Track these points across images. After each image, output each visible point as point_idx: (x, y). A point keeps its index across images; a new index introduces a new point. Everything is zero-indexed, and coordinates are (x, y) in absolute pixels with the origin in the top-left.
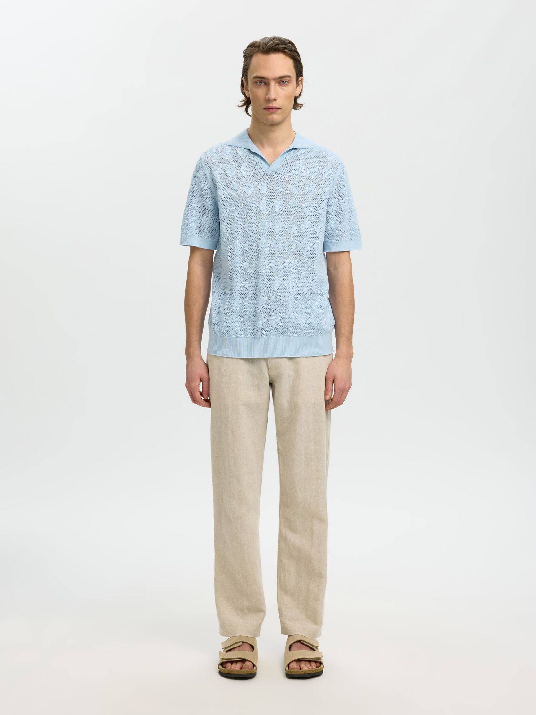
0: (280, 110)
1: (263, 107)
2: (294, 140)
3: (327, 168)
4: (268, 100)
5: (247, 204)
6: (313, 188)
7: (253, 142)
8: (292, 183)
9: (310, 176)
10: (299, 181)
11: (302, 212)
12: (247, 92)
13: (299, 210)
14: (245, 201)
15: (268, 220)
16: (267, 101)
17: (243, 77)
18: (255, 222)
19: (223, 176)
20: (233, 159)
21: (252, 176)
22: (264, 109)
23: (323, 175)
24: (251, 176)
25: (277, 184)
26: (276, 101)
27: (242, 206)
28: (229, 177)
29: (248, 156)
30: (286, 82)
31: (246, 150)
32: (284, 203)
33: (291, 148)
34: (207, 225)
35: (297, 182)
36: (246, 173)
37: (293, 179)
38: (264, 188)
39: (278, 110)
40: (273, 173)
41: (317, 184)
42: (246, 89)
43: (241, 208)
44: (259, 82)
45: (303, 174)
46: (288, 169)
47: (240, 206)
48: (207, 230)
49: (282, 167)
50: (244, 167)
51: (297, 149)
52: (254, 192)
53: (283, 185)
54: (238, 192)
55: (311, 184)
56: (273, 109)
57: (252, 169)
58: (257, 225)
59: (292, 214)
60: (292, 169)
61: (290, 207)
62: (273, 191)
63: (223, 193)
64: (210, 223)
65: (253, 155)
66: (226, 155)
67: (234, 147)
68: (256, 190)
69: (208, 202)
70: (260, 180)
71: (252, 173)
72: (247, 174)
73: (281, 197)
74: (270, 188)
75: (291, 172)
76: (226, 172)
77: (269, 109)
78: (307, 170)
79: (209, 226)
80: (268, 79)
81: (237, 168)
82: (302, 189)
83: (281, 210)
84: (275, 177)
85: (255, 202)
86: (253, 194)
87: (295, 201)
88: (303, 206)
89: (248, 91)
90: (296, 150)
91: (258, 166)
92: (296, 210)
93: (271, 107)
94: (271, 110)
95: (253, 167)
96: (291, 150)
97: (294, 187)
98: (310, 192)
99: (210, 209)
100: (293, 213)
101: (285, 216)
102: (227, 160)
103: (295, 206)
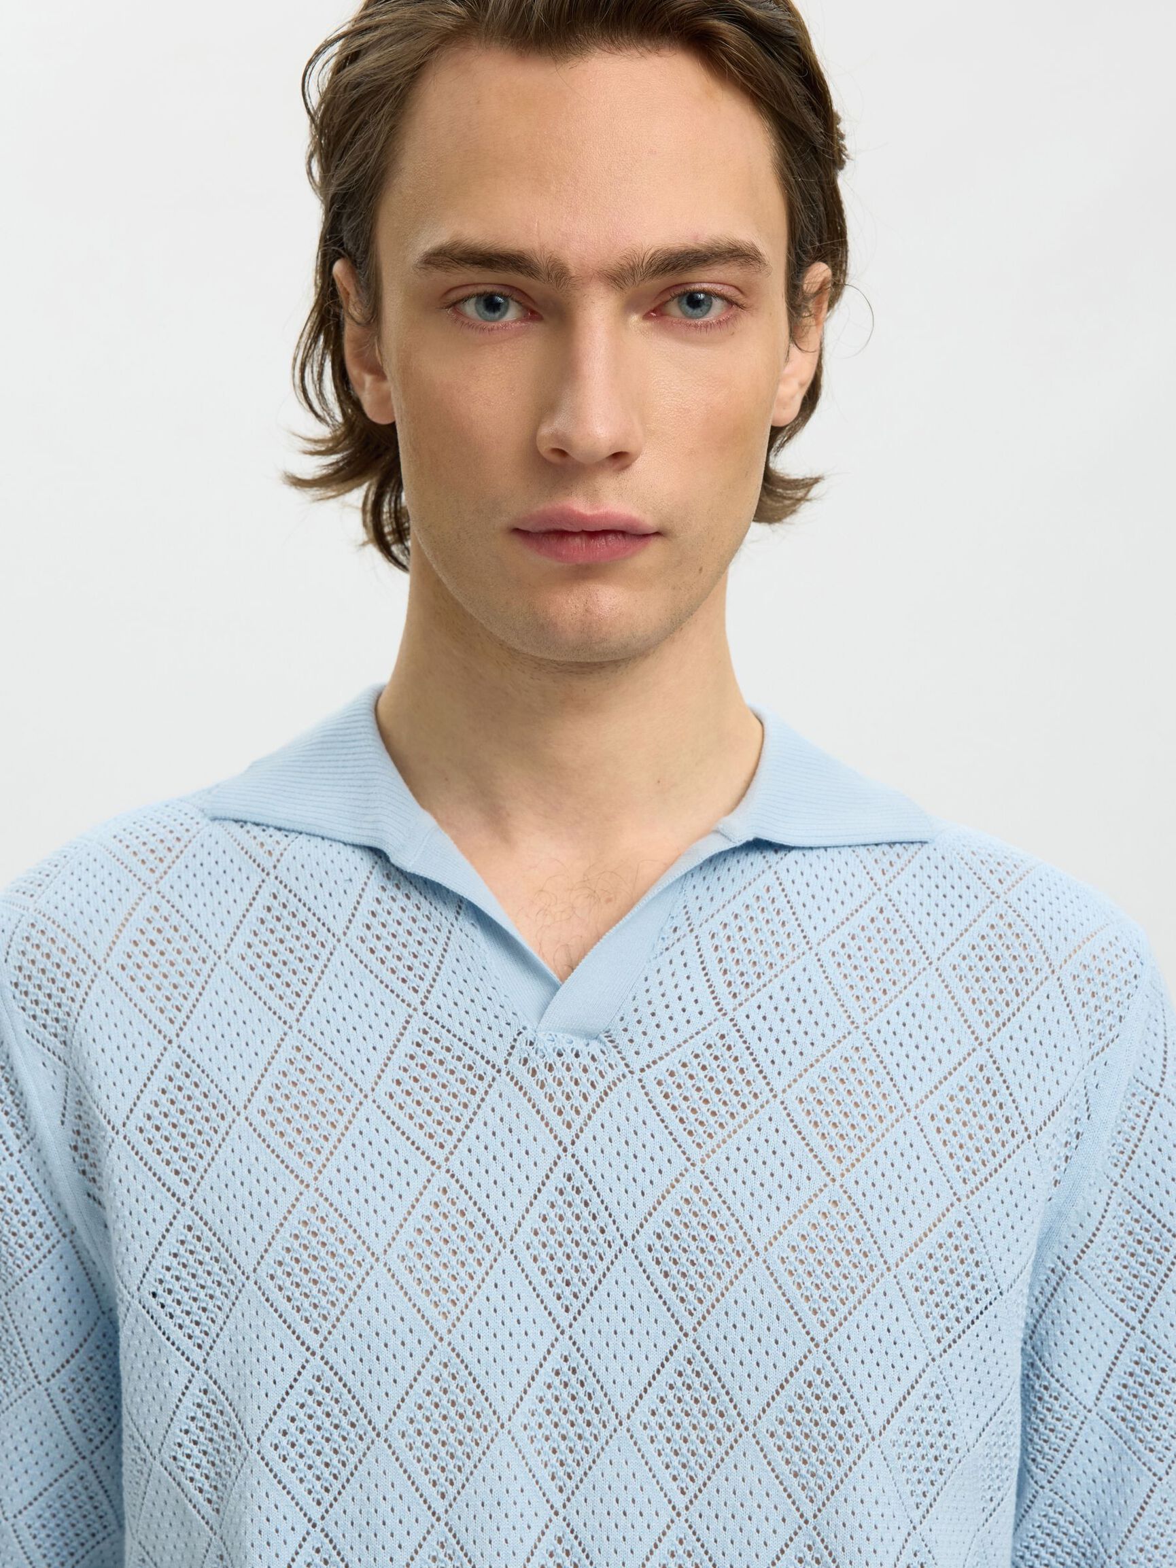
0: (655, 545)
1: (505, 520)
2: (754, 774)
3: (1037, 1015)
4: (555, 458)
5: (360, 1322)
6: (924, 1179)
7: (412, 790)
8: (742, 1135)
9: (897, 1074)
10: (801, 1118)
11: (833, 1389)
12: (368, 379)
13: (807, 1371)
14: (344, 1299)
15: (535, 1462)
16: (545, 463)
17: (338, 256)
18: (423, 1481)
19: (159, 1081)
20: (244, 935)
21: (401, 1075)
22: (517, 531)
23: (1007, 1068)
24: (393, 1072)
25: (619, 1144)
26: (625, 468)
27: (314, 1341)
28: (205, 1085)
29: (368, 904)
30: (718, 305)
31: (359, 853)
32: (679, 1308)
33: (738, 844)
34: (24, 1479)
35: (788, 1131)
36: (350, 1050)
37: (754, 1105)
38: (503, 1179)
39: (640, 543)
40: (579, 1044)
41: (954, 1141)
42: (359, 356)
43: (301, 1354)
44: (479, 295)
45: (834, 1057)
46: (711, 1011)
47: (292, 1344)
48: (21, 1521)
49: (659, 1003)
50: (332, 997)
51: (789, 849)
52: (416, 1219)
53: (671, 1150)
54: (278, 1214)
55: (904, 1143)
56: (593, 535)
57: (402, 1012)
58: (439, 1505)
59: (750, 1413)
60: (740, 1016)
61: (725, 1347)
62: (579, 1207)
63: (157, 1231)
64: (45, 1462)
65: (415, 895)
66: (188, 896)
67: (256, 831)
68: (432, 1193)
69: (32, 1295)
70: (472, 1106)
71: (406, 1046)
72: (361, 1060)
73: (647, 1258)
74: (557, 1179)
75: (732, 1038)
76: (187, 1045)
77: (562, 534)
78: (871, 1028)
79: (40, 1484)
80: (558, 273)
81: (276, 1003)
82: (834, 1191)
83: (648, 1370)
84: (602, 1085)
85: (424, 1302)
86: (408, 1233)
87: (773, 1292)
88: (839, 1337)
89: (378, 372)
90: (772, 857)
91: (452, 992)
92: (777, 1378)
93: (583, 518)
94: (577, 541)
95: (415, 1000)
96: (734, 851)
97: (763, 1173)
98: (896, 1209)
99: (45, 1350)
100: (759, 1401)
101: (686, 1421)
102: (194, 940)
103: (768, 1339)
